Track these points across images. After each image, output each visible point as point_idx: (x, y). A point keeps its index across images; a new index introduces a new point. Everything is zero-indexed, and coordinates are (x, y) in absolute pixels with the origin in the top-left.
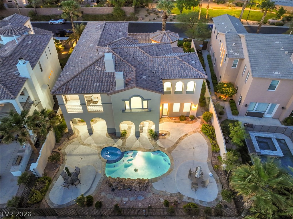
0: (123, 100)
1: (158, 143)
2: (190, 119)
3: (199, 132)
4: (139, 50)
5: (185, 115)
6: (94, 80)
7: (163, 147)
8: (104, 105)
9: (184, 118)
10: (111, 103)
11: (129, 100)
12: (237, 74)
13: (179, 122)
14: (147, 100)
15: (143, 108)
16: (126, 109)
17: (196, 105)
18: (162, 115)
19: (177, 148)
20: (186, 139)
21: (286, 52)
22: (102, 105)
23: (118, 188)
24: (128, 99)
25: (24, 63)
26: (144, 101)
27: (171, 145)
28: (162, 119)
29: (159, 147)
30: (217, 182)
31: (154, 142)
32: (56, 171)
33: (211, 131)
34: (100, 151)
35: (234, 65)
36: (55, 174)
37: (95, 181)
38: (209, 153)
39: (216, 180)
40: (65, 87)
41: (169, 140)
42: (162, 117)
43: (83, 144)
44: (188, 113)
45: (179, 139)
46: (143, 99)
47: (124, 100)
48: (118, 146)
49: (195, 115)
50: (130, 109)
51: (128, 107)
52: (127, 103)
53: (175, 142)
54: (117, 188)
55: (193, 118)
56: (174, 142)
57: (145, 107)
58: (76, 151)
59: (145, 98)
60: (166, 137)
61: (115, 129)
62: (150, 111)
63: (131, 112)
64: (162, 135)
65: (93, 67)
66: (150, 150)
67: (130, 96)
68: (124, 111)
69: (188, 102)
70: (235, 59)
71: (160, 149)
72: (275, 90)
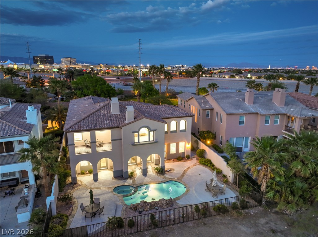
1: (167, 175)
2: (186, 159)
3: (198, 165)
5: (181, 156)
7: (172, 178)
8: (113, 141)
9: (180, 157)
10: (121, 139)
11: (138, 132)
12: (212, 123)
13: (178, 162)
14: (153, 131)
17: (189, 143)
19: (185, 177)
20: (189, 170)
21: (241, 99)
22: (111, 142)
23: (145, 210)
24: (137, 130)
25: (33, 110)
26: (151, 132)
27: (179, 175)
29: (169, 178)
30: (232, 190)
31: (162, 177)
32: (70, 210)
33: (209, 162)
34: (112, 190)
35: (208, 116)
36: (70, 212)
37: (117, 211)
39: (230, 188)
41: (176, 173)
43: (91, 188)
44: (184, 153)
45: (184, 171)
46: (150, 130)
47: (134, 132)
48: (129, 184)
49: (190, 154)
50: (139, 142)
51: (136, 140)
52: (136, 135)
53: (182, 173)
54: (144, 210)
55: (188, 158)
56: (180, 174)
57: (152, 139)
58: (84, 194)
59: (152, 129)
60: (171, 171)
61: (122, 170)
62: (155, 142)
63: (140, 144)
64: (167, 171)
65: (99, 112)
66: (162, 181)
67: (140, 127)
68: (134, 144)
69: (182, 141)
70: (207, 110)
71: (171, 180)
72: (244, 125)
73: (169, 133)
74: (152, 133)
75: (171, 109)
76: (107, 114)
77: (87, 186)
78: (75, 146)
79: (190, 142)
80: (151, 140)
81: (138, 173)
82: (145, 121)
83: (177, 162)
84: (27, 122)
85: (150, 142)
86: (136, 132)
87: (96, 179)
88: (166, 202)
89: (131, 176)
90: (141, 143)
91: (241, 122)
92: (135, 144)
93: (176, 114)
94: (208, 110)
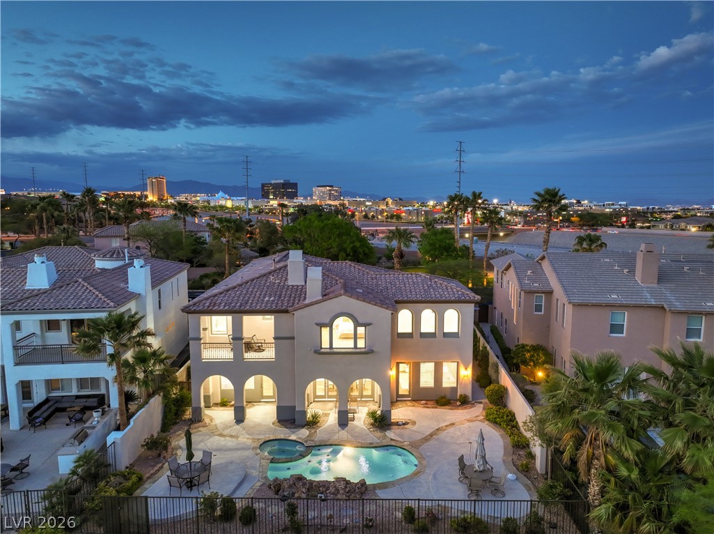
0: (317, 324)
1: (391, 434)
2: (458, 403)
3: (480, 421)
4: (350, 265)
5: (448, 396)
6: (265, 294)
7: (400, 440)
8: (279, 341)
9: (443, 399)
10: (293, 338)
11: (330, 325)
12: (549, 327)
13: (436, 408)
14: (365, 325)
15: (356, 346)
16: (321, 348)
17: (468, 366)
18: (398, 396)
19: (432, 442)
20: (451, 430)
21: (625, 271)
22: (273, 341)
23: (296, 495)
24: (327, 321)
25: (141, 267)
26: (358, 328)
27: (419, 437)
28: (398, 403)
29: (391, 439)
31: (379, 434)
32: (156, 468)
33: (507, 416)
34: (257, 444)
35: (538, 308)
36: (152, 472)
37: (242, 487)
38: (505, 450)
39: (526, 486)
40: (209, 301)
41: (415, 431)
42: (397, 401)
43: (221, 435)
44: (454, 390)
45: (437, 429)
46: (357, 324)
47: (321, 325)
48: (299, 438)
49: (469, 392)
50: (331, 347)
51: (325, 344)
52: (325, 331)
53: (428, 434)
54: (293, 494)
55: (464, 402)
56: (424, 434)
57: (361, 344)
58: (202, 444)
59: (360, 321)
60: (406, 426)
61: (295, 407)
62: (368, 352)
63: (332, 352)
64: (397, 424)
65: (265, 278)
66: (371, 444)
67: (333, 315)
68: (318, 351)
69: (449, 359)
70: (538, 293)
71: (393, 443)
72: (624, 335)
73: (416, 336)
74: (361, 330)
75: (429, 283)
76: (279, 283)
77: (217, 428)
78: (202, 342)
79: (471, 366)
80: (358, 347)
81: (332, 419)
82: (345, 301)
83: (433, 408)
84: (129, 290)
85: (354, 350)
86: (325, 325)
87: (240, 417)
88: (346, 487)
89: (313, 423)
90: (335, 350)
91: (616, 328)
92: (322, 350)
93: (433, 295)
94: (542, 293)
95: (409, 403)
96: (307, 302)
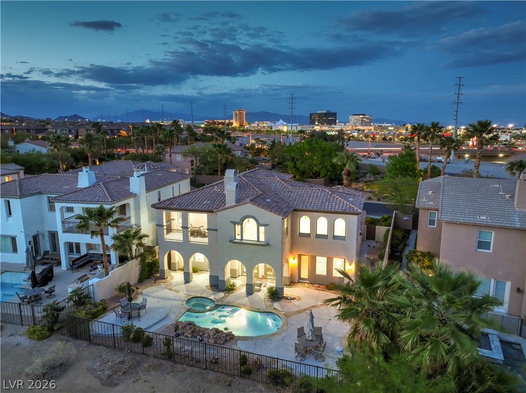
0: (232, 222)
1: (276, 305)
5: (337, 283)
6: (206, 199)
7: (281, 309)
8: (210, 232)
9: (332, 285)
10: (217, 230)
11: (241, 224)
13: (324, 291)
14: (265, 225)
15: (258, 240)
16: (235, 239)
18: (300, 278)
19: (300, 315)
21: (508, 196)
22: (207, 231)
24: (238, 220)
25: (138, 177)
26: (260, 227)
27: (295, 310)
28: (299, 284)
29: (274, 308)
31: (269, 303)
34: (186, 298)
35: (432, 222)
41: (295, 305)
42: (299, 282)
43: (170, 290)
45: (312, 306)
46: (259, 225)
47: (235, 223)
48: (215, 298)
50: (242, 239)
51: (238, 237)
52: (238, 228)
53: (303, 308)
56: (300, 308)
57: (262, 238)
58: (156, 293)
60: (292, 301)
61: (218, 277)
62: (267, 245)
63: (241, 243)
64: (287, 298)
65: (212, 188)
66: (258, 309)
67: (246, 214)
68: (232, 241)
69: (338, 256)
70: (431, 210)
72: (491, 251)
73: (313, 236)
74: (262, 229)
77: (171, 285)
78: (164, 228)
79: (354, 263)
80: (260, 240)
82: (249, 208)
83: (321, 290)
84: (130, 191)
85: (259, 243)
86: (238, 223)
87: (187, 280)
89: (231, 289)
90: (246, 242)
91: (483, 245)
92: (236, 241)
93: (327, 206)
94: (434, 210)
95: (306, 285)
96: (226, 206)
